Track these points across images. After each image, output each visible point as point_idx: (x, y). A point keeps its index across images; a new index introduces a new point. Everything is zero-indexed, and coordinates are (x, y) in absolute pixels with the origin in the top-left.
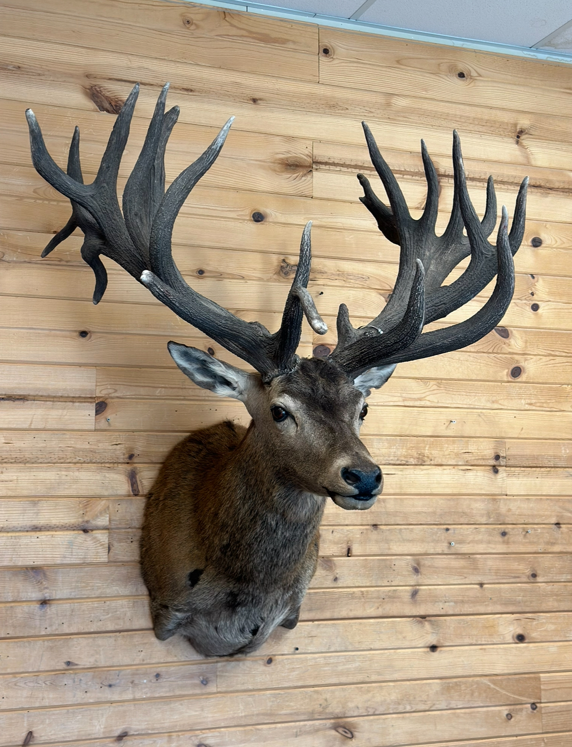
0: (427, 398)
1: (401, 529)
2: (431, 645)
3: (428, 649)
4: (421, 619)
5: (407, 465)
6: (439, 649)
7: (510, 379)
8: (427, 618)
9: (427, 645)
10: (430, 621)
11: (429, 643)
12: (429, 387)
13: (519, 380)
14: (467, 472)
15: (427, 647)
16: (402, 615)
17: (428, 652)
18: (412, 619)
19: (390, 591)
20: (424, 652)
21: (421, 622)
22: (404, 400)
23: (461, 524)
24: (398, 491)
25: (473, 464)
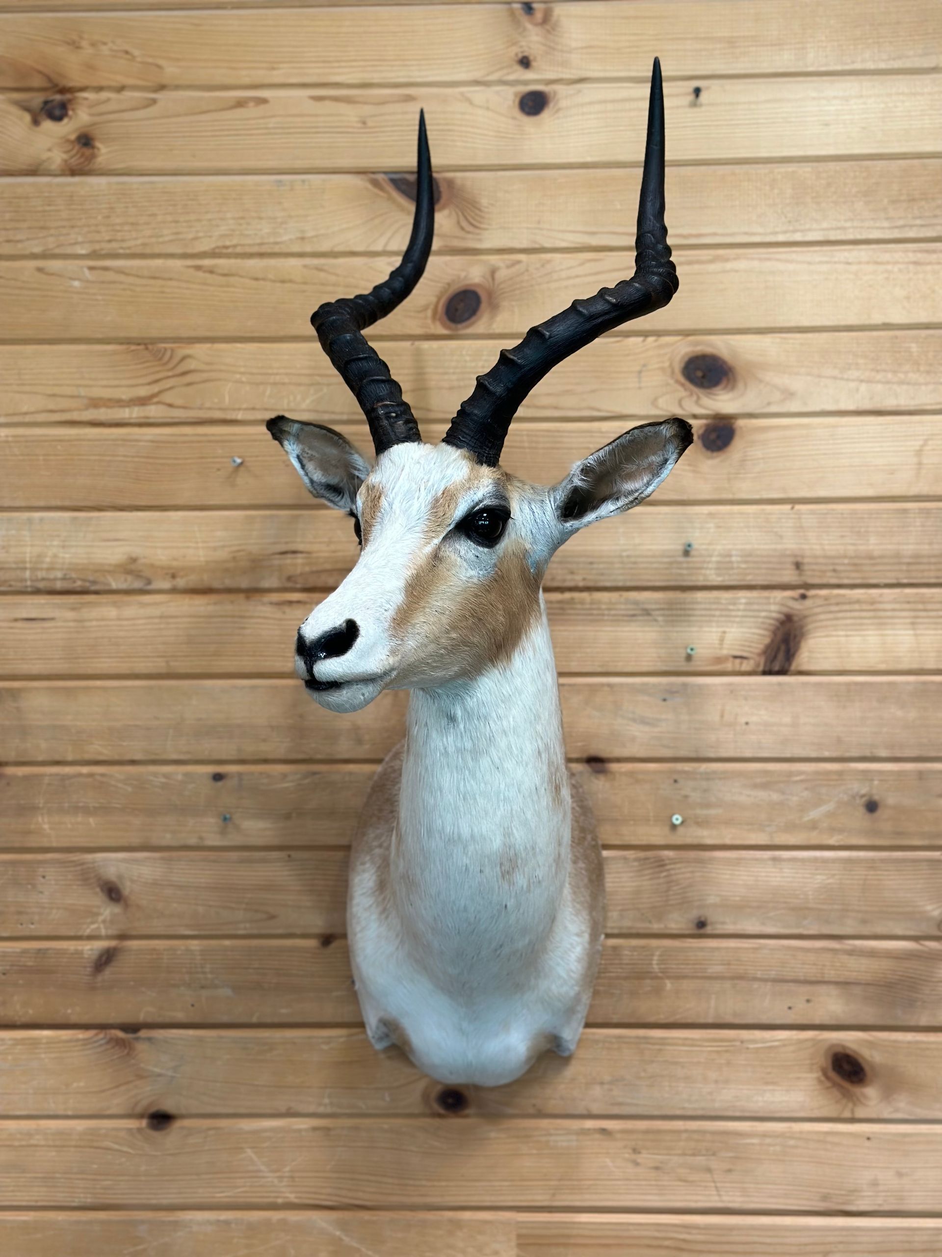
0: (167, 397)
1: (64, 778)
2: (153, 1110)
3: (144, 1123)
4: (120, 1034)
5: (97, 593)
6: (178, 1124)
7: (441, 330)
8: (143, 1033)
9: (139, 1109)
10: (149, 1039)
11: (145, 1103)
12: (171, 365)
13: (469, 331)
14: (287, 609)
15: (141, 1116)
16: (59, 1020)
17: (139, 1130)
18: (90, 1033)
19: (25, 952)
20: (130, 1130)
21: (120, 1043)
22: (87, 408)
23: (266, 761)
24: (61, 667)
25: (310, 584)
